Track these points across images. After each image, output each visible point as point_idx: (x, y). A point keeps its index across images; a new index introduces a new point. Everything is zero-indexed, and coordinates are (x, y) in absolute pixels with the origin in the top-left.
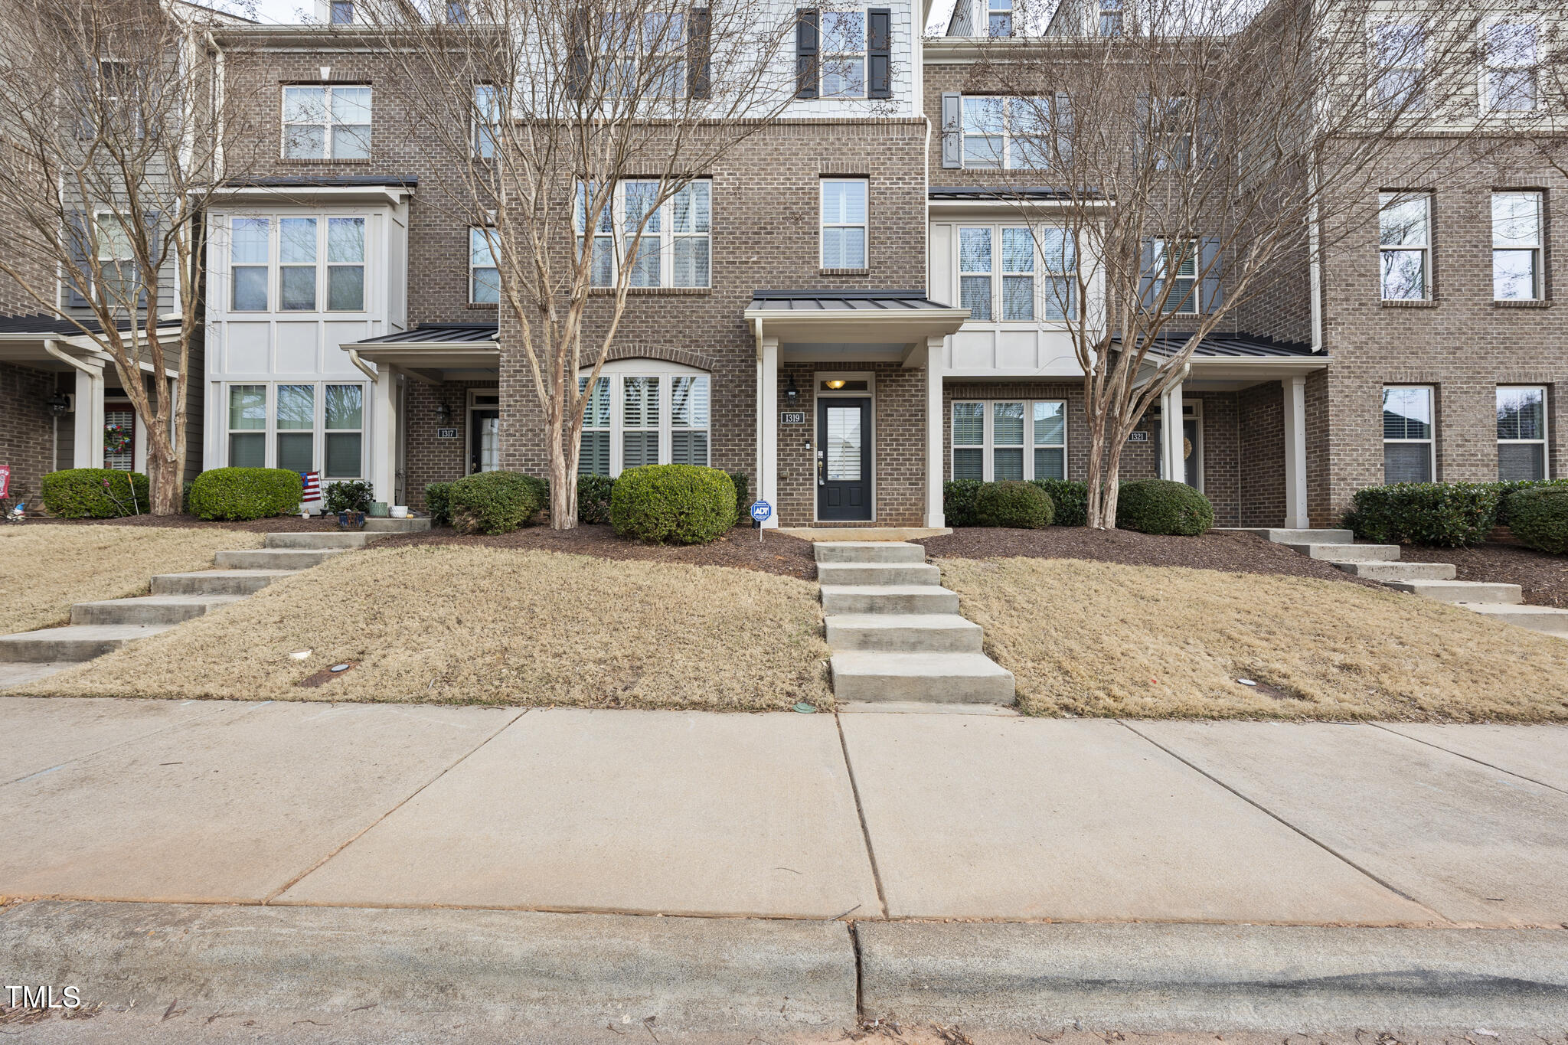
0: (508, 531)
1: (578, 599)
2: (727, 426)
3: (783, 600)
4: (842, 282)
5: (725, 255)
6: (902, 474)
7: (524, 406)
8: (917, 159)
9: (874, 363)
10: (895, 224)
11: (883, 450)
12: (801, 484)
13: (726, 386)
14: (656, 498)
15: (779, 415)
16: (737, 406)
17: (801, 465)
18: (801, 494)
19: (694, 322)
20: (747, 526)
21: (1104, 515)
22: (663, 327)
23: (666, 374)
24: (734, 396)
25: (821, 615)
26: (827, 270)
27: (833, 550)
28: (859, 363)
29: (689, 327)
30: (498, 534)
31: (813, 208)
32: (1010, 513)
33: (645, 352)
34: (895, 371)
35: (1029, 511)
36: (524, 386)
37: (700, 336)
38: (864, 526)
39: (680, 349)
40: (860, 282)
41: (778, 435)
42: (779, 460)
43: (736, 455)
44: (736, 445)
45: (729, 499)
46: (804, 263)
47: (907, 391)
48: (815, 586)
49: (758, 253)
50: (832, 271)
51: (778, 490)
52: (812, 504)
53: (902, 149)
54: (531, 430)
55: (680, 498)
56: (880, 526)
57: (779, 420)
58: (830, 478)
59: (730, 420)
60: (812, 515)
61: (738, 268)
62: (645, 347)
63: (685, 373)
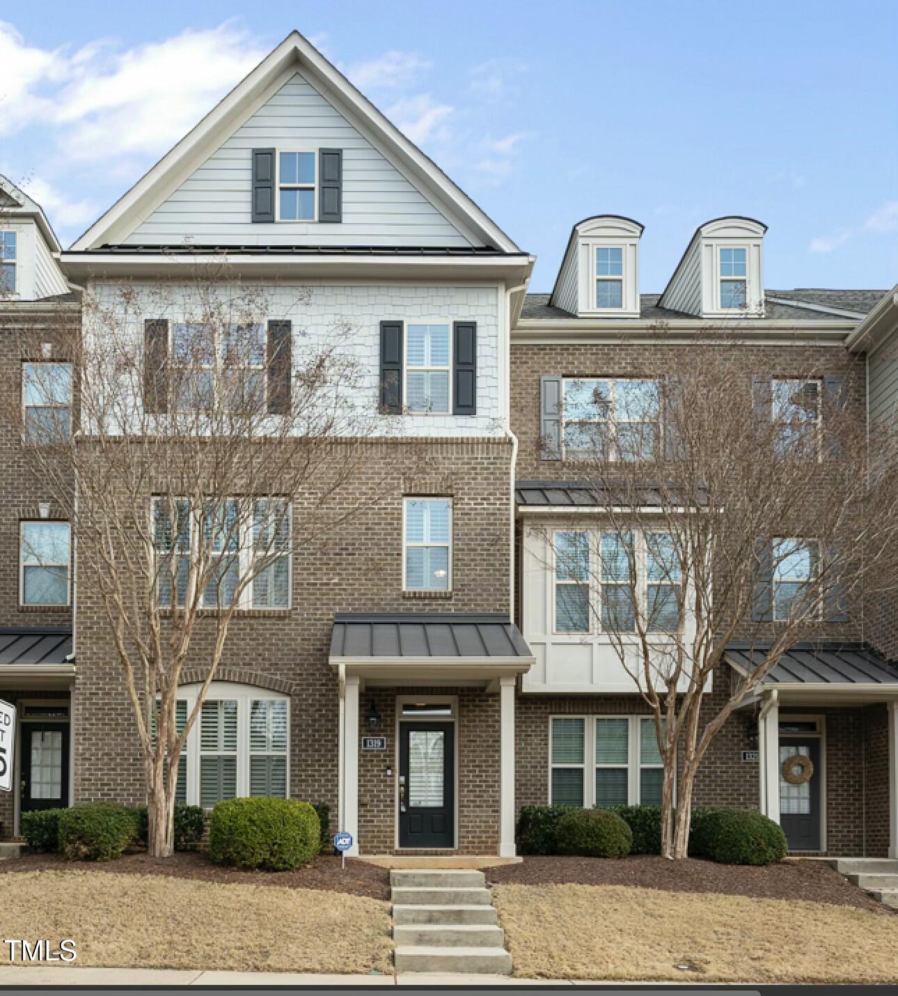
0: (115, 858)
1: (206, 912)
2: (307, 751)
3: (363, 914)
4: (424, 605)
5: (305, 576)
6: (485, 801)
7: (101, 730)
8: (502, 479)
9: (457, 688)
10: (479, 545)
11: (465, 776)
12: (382, 811)
13: (306, 710)
14: (253, 830)
15: (360, 741)
16: (317, 731)
17: (382, 791)
18: (382, 821)
19: (273, 645)
20: (329, 854)
21: (677, 844)
22: (242, 649)
23: (243, 697)
24: (314, 721)
25: (391, 923)
26: (409, 593)
27: (406, 876)
28: (442, 688)
29: (269, 650)
30: (106, 861)
31: (396, 529)
32: (586, 842)
33: (224, 675)
34: (478, 696)
35: (603, 840)
36: (100, 709)
37: (280, 659)
38: (446, 854)
39: (259, 672)
40: (444, 605)
41: (359, 761)
42: (360, 786)
43: (316, 781)
44: (316, 771)
45: (314, 831)
46: (386, 585)
47: (491, 716)
48: (388, 905)
49: (339, 574)
50: (415, 593)
51: (359, 816)
52: (393, 832)
53: (487, 469)
54: (107, 754)
55: (274, 831)
56: (462, 853)
57: (360, 746)
58: (412, 804)
59: (311, 745)
60: (392, 842)
61: (319, 589)
62: (224, 670)
63: (264, 697)
